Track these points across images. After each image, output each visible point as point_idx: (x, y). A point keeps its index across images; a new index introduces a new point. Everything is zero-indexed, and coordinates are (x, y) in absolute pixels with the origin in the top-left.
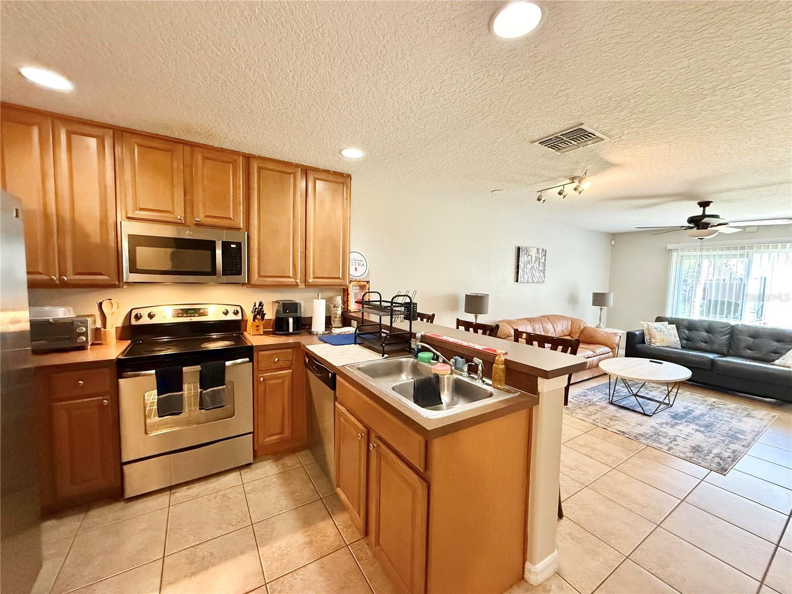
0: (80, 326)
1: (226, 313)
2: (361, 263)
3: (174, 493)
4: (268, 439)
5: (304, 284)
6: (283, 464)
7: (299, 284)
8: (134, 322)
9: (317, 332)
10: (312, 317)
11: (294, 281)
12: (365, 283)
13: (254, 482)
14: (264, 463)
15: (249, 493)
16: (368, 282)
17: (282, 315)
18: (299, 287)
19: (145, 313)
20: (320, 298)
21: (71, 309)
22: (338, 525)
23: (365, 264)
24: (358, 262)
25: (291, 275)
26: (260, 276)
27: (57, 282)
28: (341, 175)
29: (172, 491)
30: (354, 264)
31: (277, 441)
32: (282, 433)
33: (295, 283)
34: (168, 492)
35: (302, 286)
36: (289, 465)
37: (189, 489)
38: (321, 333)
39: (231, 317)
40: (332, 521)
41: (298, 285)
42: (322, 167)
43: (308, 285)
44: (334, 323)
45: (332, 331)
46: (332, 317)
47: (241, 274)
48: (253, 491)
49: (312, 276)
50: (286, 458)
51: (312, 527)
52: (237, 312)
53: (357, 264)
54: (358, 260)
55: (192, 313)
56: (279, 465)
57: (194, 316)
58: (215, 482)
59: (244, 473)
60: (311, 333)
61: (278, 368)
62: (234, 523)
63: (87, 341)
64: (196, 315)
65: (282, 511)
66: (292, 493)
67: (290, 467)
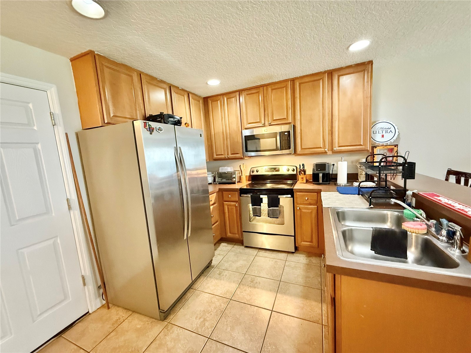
0: (233, 175)
1: (288, 170)
2: (389, 130)
3: (260, 251)
4: (303, 243)
5: (331, 152)
6: (310, 260)
7: (327, 151)
8: (252, 174)
9: (340, 184)
10: (337, 174)
11: (324, 150)
12: (393, 147)
13: (291, 262)
14: (301, 255)
15: (287, 266)
16: (396, 146)
17: (316, 172)
18: (328, 153)
19: (255, 170)
20: (343, 161)
21: (232, 168)
22: (324, 310)
23: (393, 131)
24: (385, 130)
25: (322, 147)
26: (302, 149)
27: (227, 158)
28: (363, 64)
29: (259, 250)
30: (380, 132)
31: (308, 246)
32: (311, 242)
33: (324, 151)
34: (258, 250)
35: (330, 153)
36: (313, 262)
37: (265, 252)
38: (343, 184)
39: (291, 172)
40: (321, 305)
41: (327, 153)
42: (343, 65)
43: (335, 152)
44: (360, 179)
45: (354, 184)
46: (359, 174)
47: (290, 149)
48: (289, 266)
49: (337, 145)
50: (314, 258)
51: (308, 301)
52: (294, 169)
53: (384, 132)
54: (385, 129)
55: (273, 170)
56: (308, 259)
57: (274, 172)
58: (276, 254)
59: (290, 256)
60: (336, 184)
61: (308, 204)
62: (274, 276)
63: (235, 181)
64: (275, 171)
65: (297, 283)
66: (307, 277)
67: (313, 263)
